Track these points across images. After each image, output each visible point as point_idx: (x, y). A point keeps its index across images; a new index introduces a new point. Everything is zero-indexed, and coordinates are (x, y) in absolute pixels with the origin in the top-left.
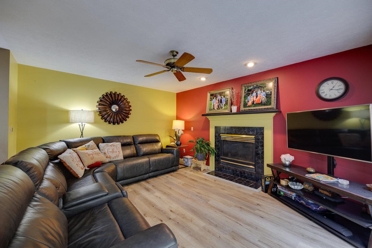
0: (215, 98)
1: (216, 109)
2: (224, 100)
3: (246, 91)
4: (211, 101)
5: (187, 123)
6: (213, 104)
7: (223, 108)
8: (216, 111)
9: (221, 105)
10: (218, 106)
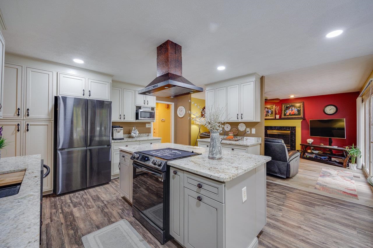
2: (270, 111)
3: (285, 107)
7: (270, 116)
9: (268, 114)
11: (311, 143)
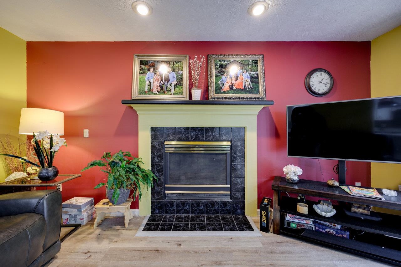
0: (152, 70)
1: (155, 91)
2: (174, 77)
3: (218, 67)
4: (142, 75)
5: (69, 118)
6: (148, 82)
7: (173, 91)
8: (155, 96)
9: (168, 85)
10: (161, 87)
11: (296, 178)
